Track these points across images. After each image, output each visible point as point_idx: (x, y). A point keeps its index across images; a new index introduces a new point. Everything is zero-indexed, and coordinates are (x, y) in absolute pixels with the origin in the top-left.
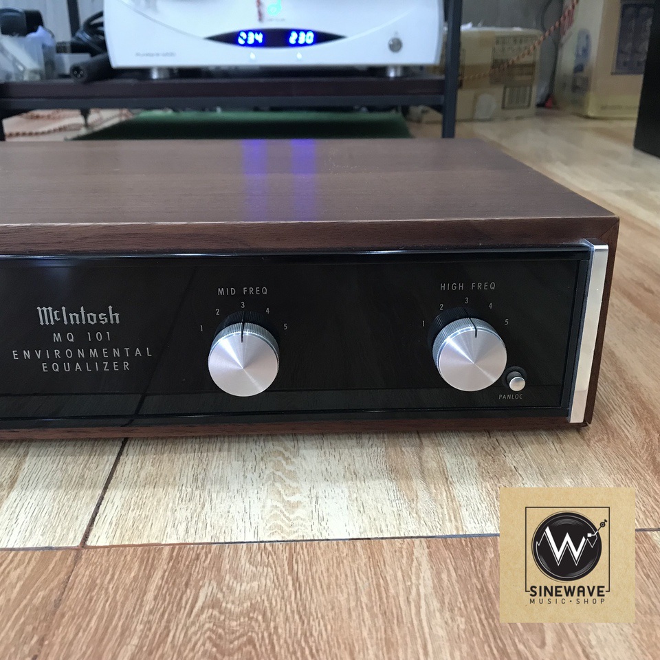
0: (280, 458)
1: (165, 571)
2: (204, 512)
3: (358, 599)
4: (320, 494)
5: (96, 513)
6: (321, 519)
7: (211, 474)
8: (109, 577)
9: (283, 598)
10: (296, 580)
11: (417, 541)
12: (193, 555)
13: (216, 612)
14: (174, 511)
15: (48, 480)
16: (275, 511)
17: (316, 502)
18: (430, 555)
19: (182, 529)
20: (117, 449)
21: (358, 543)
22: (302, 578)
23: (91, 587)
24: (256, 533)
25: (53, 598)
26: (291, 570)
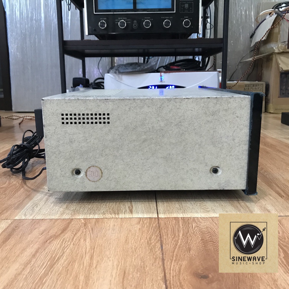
0: (200, 202)
1: (182, 222)
2: (185, 212)
4: (214, 209)
5: (157, 212)
6: (217, 214)
7: (183, 205)
8: (169, 222)
9: (214, 226)
10: (215, 223)
12: (187, 219)
13: (198, 228)
15: (141, 206)
17: (214, 210)
19: (182, 215)
20: (155, 200)
22: (217, 223)
23: (166, 224)
24: (201, 215)
25: (158, 225)
26: (213, 222)
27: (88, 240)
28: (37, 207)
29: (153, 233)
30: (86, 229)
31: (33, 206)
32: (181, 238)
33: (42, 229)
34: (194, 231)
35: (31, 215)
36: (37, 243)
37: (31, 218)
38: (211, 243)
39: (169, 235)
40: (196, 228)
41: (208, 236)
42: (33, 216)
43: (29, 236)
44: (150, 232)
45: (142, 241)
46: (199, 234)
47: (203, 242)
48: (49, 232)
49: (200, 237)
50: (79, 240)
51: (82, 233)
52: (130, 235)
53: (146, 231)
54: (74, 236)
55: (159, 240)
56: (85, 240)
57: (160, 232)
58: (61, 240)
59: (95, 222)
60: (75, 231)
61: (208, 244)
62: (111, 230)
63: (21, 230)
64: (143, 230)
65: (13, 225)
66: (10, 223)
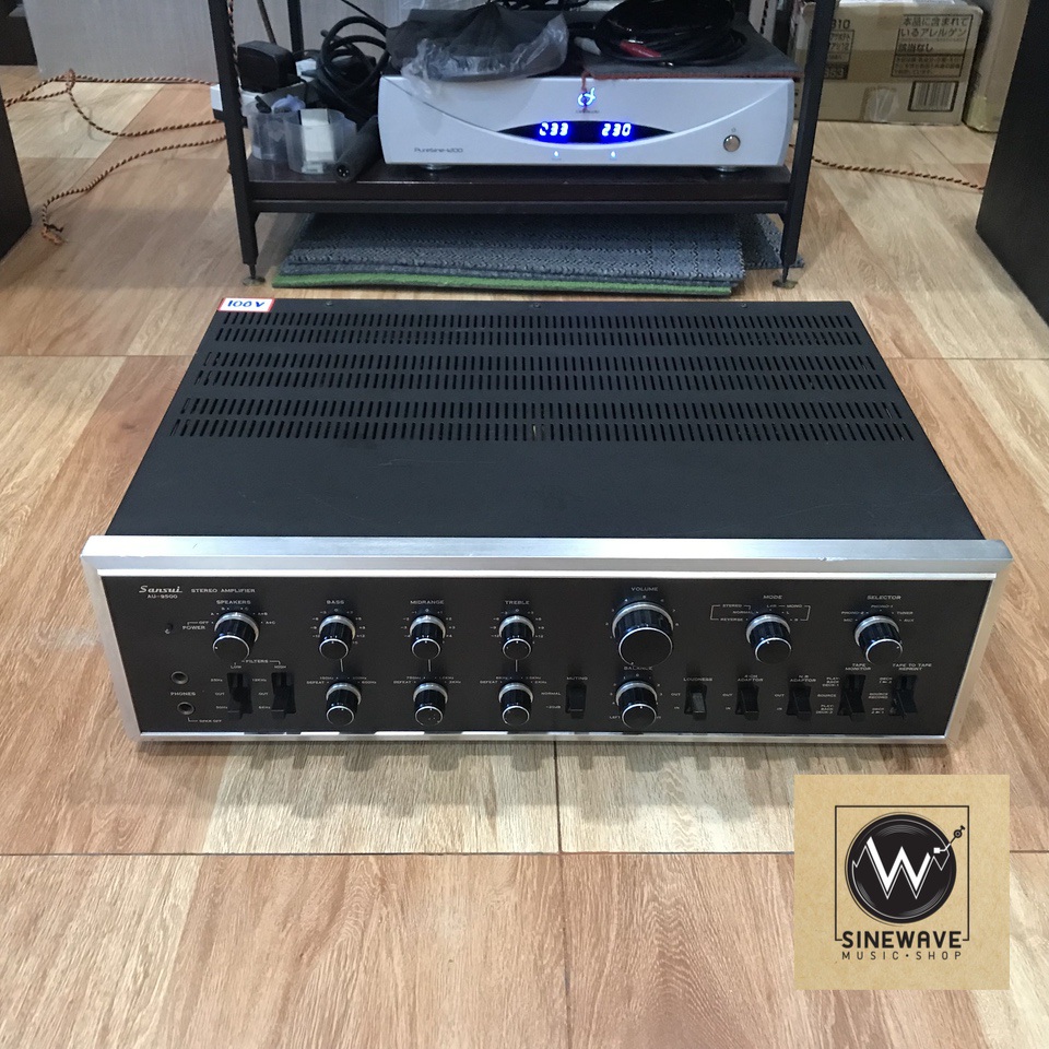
0: (670, 780)
1: (618, 874)
3: (737, 898)
4: (704, 815)
5: (559, 825)
6: (707, 836)
7: (626, 794)
8: (585, 877)
9: (693, 896)
10: (699, 883)
11: (770, 856)
12: (632, 863)
13: (656, 904)
14: (610, 825)
15: (517, 795)
16: (676, 829)
17: (702, 822)
18: (778, 867)
19: (619, 840)
21: (733, 856)
22: (702, 882)
23: (578, 885)
24: (667, 846)
25: (559, 891)
26: (694, 875)
27: (397, 954)
28: (248, 794)
29: (547, 923)
30: (387, 907)
31: (238, 793)
32: (612, 946)
33: (281, 900)
34: (646, 916)
35: (241, 833)
36: (282, 963)
38: (678, 968)
39: (585, 936)
40: (650, 907)
41: (675, 938)
42: (246, 837)
43: (258, 930)
44: (539, 921)
45: (523, 957)
46: (657, 930)
47: (663, 965)
48: (299, 917)
49: (656, 942)
50: (377, 953)
51: (379, 926)
52: (494, 933)
53: (531, 916)
54: (363, 935)
55: (560, 954)
56: (390, 952)
58: (333, 951)
59: (406, 873)
60: (361, 912)
61: (673, 975)
62: (447, 910)
63: (231, 905)
64: (525, 913)
65: (207, 886)
66: (196, 870)
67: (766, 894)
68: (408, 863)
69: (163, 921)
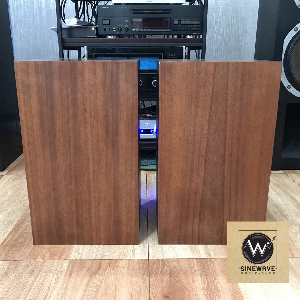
1: (161, 262)
3: (187, 266)
8: (154, 263)
9: (177, 265)
11: (195, 259)
12: (164, 260)
16: (174, 255)
22: (179, 263)
23: (152, 264)
24: (172, 258)
25: (148, 265)
27: (112, 275)
29: (145, 270)
30: (110, 268)
32: (159, 274)
33: (87, 267)
34: (167, 269)
35: (78, 256)
36: (87, 277)
37: (79, 259)
39: (154, 272)
41: (173, 272)
42: (80, 257)
43: (82, 272)
46: (169, 271)
47: (170, 277)
48: (91, 270)
49: (169, 273)
50: (108, 275)
51: (108, 271)
52: (134, 272)
54: (105, 272)
55: (148, 276)
56: (111, 275)
57: (149, 270)
58: (99, 275)
60: (105, 269)
61: (172, 278)
63: (76, 268)
64: (140, 268)
65: (71, 265)
66: (69, 262)
67: (193, 265)
68: (115, 261)
69: (61, 270)
